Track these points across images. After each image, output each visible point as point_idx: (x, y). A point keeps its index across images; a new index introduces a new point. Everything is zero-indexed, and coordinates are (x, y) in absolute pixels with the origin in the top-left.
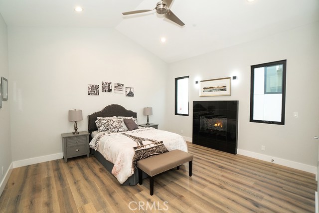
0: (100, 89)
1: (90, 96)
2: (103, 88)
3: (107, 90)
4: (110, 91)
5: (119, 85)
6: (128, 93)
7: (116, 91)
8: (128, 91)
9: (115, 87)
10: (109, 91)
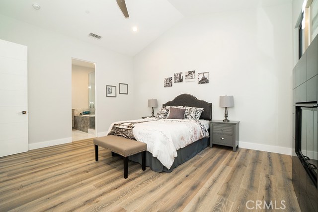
0: (173, 81)
1: (166, 88)
2: (175, 79)
3: (179, 80)
4: (181, 80)
5: (190, 73)
6: (200, 79)
7: (187, 80)
8: (201, 77)
9: (186, 76)
10: (180, 82)
